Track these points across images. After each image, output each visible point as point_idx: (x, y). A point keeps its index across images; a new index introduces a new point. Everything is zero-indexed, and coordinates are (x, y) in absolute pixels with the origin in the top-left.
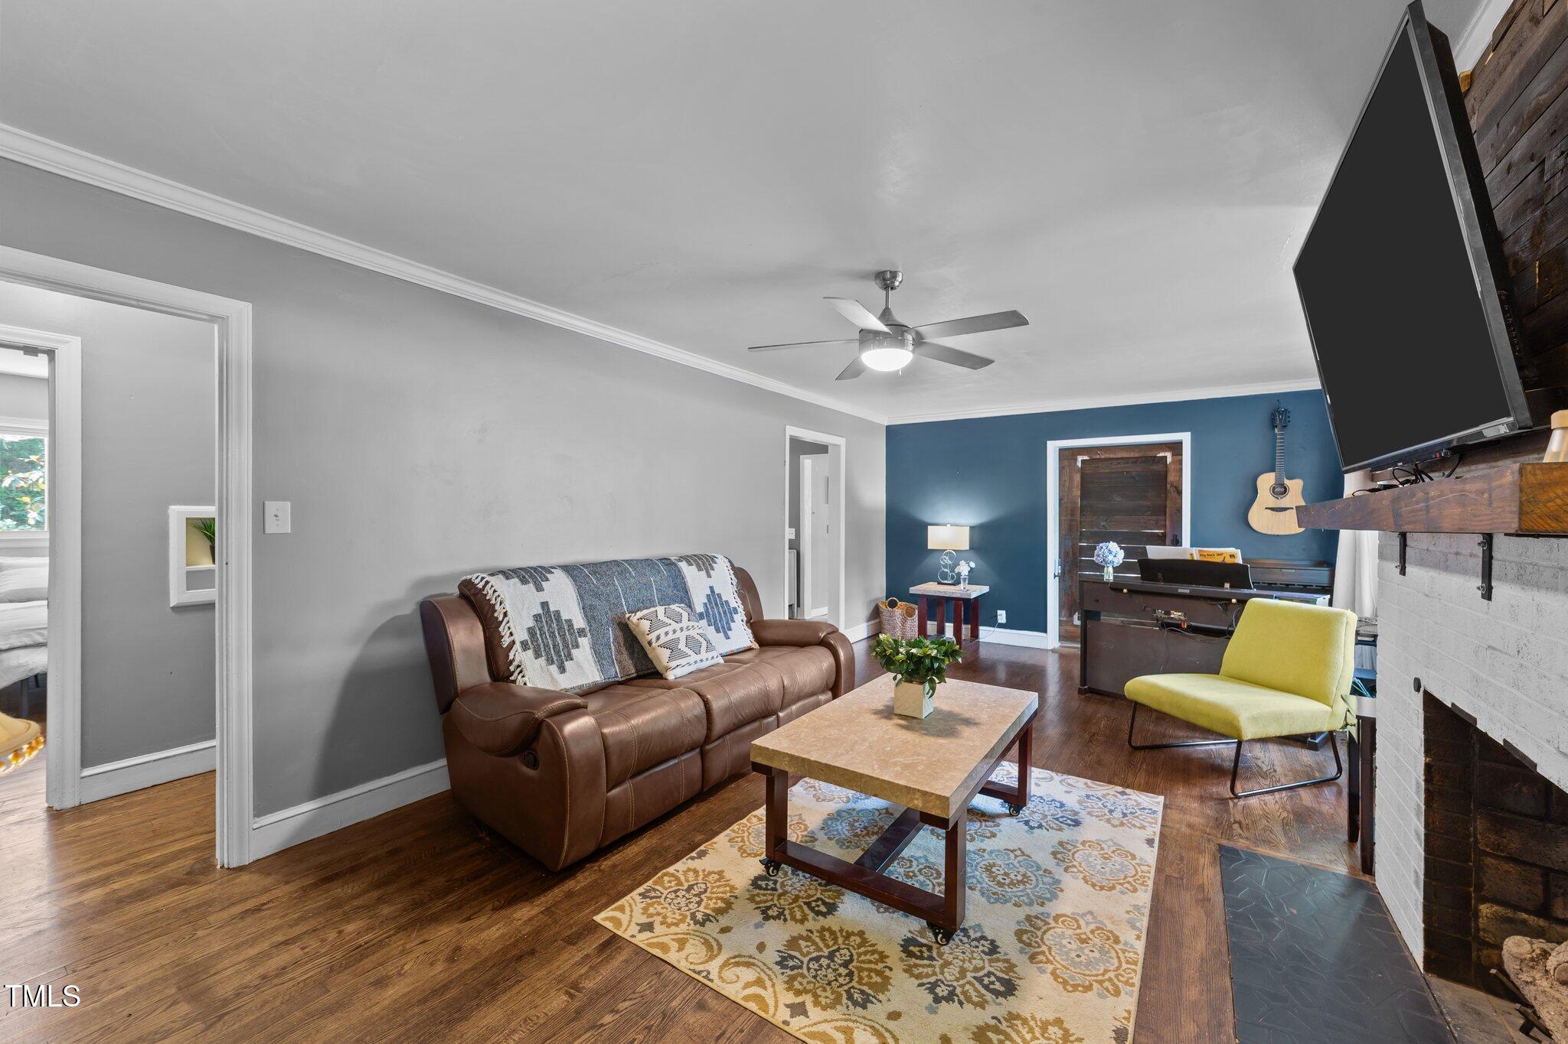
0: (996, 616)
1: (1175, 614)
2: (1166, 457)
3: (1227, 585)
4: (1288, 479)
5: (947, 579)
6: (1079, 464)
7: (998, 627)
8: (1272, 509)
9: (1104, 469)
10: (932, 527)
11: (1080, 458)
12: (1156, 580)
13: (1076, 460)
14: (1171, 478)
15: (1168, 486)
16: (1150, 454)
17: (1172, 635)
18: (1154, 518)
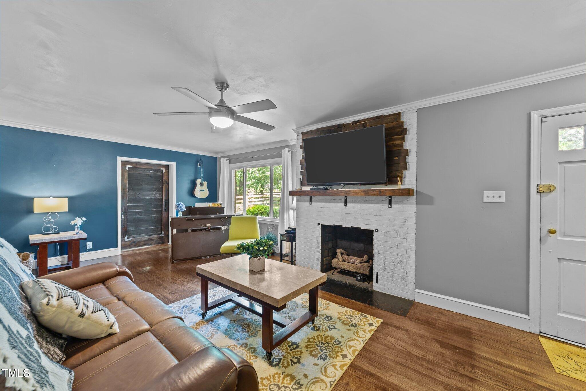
0: (86, 246)
1: (208, 225)
2: (163, 170)
3: (218, 214)
4: (204, 181)
5: (50, 231)
6: (127, 169)
7: (88, 251)
8: (200, 190)
9: (138, 172)
10: (35, 198)
11: (128, 166)
12: (196, 215)
13: (126, 167)
14: (165, 178)
15: (164, 181)
16: (158, 168)
17: (205, 232)
18: (158, 193)
